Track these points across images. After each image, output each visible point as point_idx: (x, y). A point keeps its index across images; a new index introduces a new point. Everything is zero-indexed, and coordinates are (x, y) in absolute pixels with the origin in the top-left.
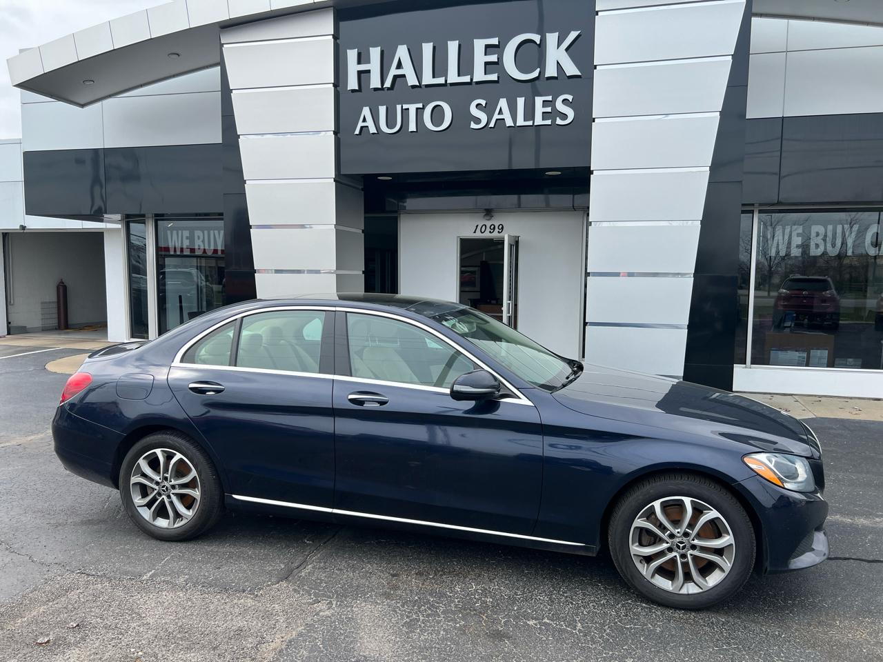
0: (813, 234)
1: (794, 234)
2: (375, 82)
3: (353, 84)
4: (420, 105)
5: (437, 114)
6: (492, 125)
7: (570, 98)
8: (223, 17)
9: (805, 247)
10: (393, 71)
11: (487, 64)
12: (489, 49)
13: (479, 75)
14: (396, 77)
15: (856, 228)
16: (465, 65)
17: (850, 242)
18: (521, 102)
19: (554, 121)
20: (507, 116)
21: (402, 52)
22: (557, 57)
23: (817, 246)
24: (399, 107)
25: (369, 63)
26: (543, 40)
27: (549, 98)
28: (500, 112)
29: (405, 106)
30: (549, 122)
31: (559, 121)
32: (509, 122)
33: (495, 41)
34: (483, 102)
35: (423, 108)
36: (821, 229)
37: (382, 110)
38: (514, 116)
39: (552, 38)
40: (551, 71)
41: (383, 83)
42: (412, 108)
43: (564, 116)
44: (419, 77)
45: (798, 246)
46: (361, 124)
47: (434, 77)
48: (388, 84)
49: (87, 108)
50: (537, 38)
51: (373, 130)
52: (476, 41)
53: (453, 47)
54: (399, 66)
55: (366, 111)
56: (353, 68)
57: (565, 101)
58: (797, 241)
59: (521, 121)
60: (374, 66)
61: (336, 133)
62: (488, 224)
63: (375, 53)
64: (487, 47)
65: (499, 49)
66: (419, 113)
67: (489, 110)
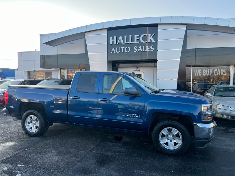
0: (204, 71)
1: (200, 71)
2: (115, 43)
3: (111, 43)
4: (124, 47)
5: (127, 49)
6: (138, 51)
7: (153, 46)
8: (86, 31)
9: (202, 74)
10: (119, 41)
11: (137, 40)
13: (136, 42)
14: (119, 42)
15: (212, 70)
16: (133, 39)
18: (144, 47)
19: (150, 50)
20: (141, 49)
21: (121, 37)
22: (150, 38)
23: (204, 74)
24: (120, 48)
25: (114, 39)
27: (149, 46)
28: (140, 49)
31: (151, 51)
32: (141, 51)
33: (139, 35)
34: (136, 47)
36: (205, 70)
37: (117, 48)
38: (142, 50)
39: (149, 35)
40: (149, 41)
42: (122, 48)
43: (152, 50)
44: (124, 42)
45: (201, 74)
46: (112, 51)
47: (127, 42)
48: (118, 43)
49: (55, 47)
50: (147, 35)
51: (115, 52)
52: (135, 35)
53: (130, 36)
55: (113, 48)
56: (111, 40)
58: (200, 72)
59: (144, 51)
60: (115, 40)
61: (107, 53)
62: (137, 69)
63: (115, 37)
64: (137, 36)
65: (139, 37)
66: (124, 49)
67: (138, 48)
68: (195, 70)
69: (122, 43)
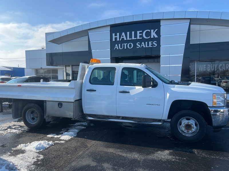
0: (208, 66)
1: (204, 67)
2: (118, 40)
3: (114, 40)
4: (127, 44)
5: (130, 46)
6: (141, 47)
7: (156, 42)
8: (89, 28)
9: (206, 69)
10: (122, 37)
11: (140, 36)
12: (140, 33)
13: (138, 38)
14: (122, 38)
15: (217, 65)
16: (136, 36)
17: (216, 67)
18: (146, 43)
21: (123, 34)
22: (153, 34)
23: (209, 69)
24: (123, 44)
26: (151, 31)
27: (152, 42)
28: (143, 45)
29: (124, 44)
30: (152, 46)
31: (154, 46)
32: (144, 47)
33: (141, 31)
34: (139, 43)
35: (128, 44)
36: (210, 65)
37: (120, 45)
39: (152, 31)
40: (152, 37)
41: (120, 40)
42: (125, 44)
43: (155, 45)
44: (127, 38)
46: (115, 48)
47: (129, 38)
48: (121, 40)
49: (60, 45)
50: (149, 31)
51: (118, 49)
52: (138, 31)
53: (133, 33)
54: (123, 36)
55: (116, 45)
56: (114, 37)
57: (155, 43)
59: (146, 46)
60: (118, 36)
61: (110, 49)
63: (118, 34)
64: (140, 32)
65: (142, 33)
66: (127, 45)
67: (140, 44)
68: (199, 65)
69: (125, 39)
